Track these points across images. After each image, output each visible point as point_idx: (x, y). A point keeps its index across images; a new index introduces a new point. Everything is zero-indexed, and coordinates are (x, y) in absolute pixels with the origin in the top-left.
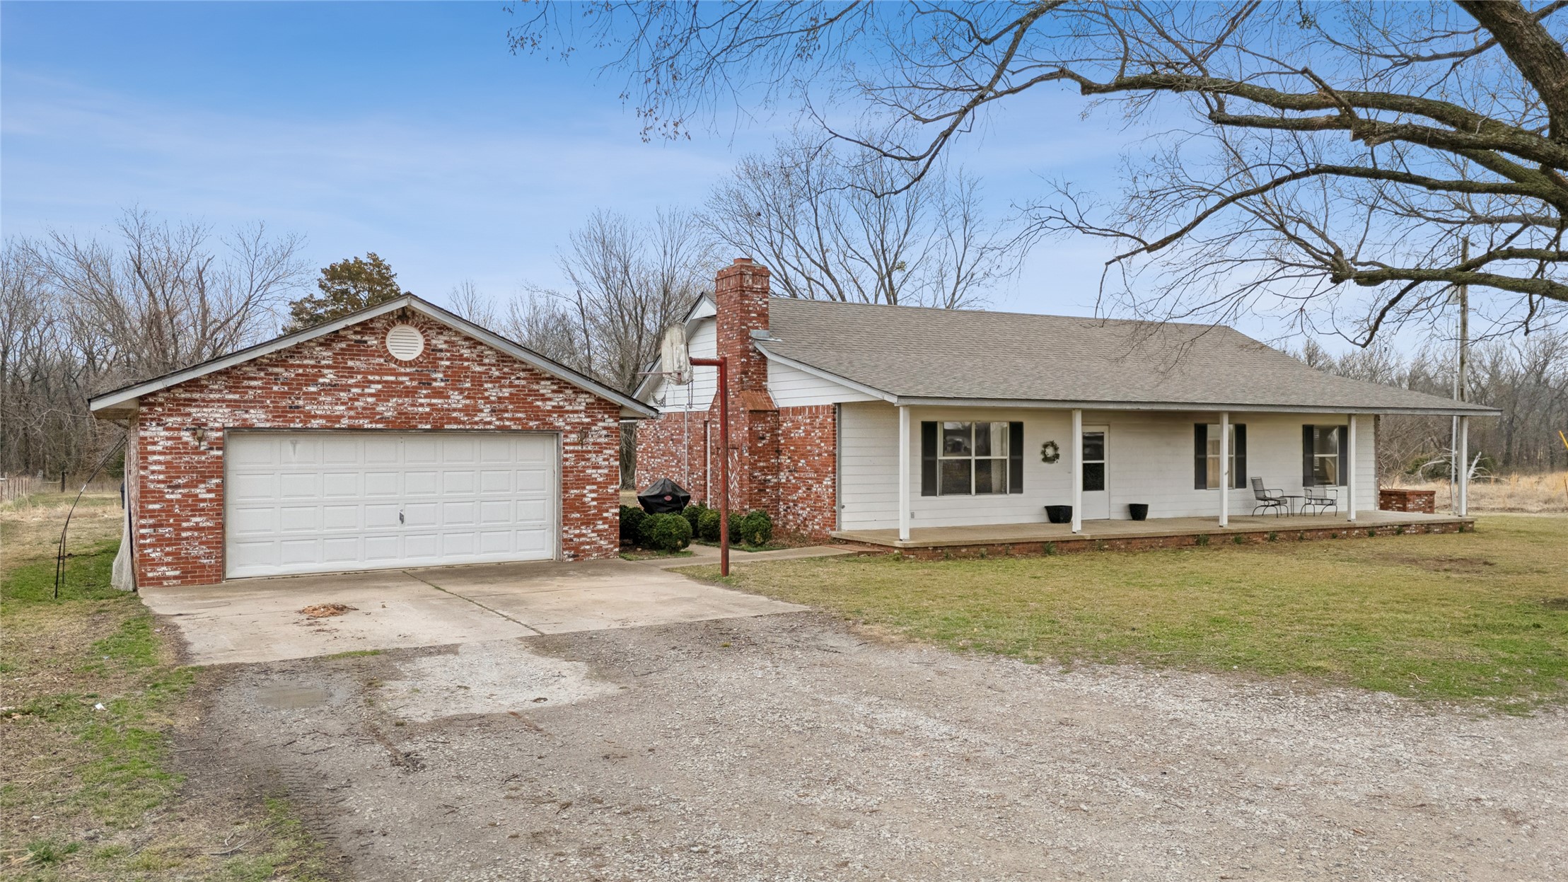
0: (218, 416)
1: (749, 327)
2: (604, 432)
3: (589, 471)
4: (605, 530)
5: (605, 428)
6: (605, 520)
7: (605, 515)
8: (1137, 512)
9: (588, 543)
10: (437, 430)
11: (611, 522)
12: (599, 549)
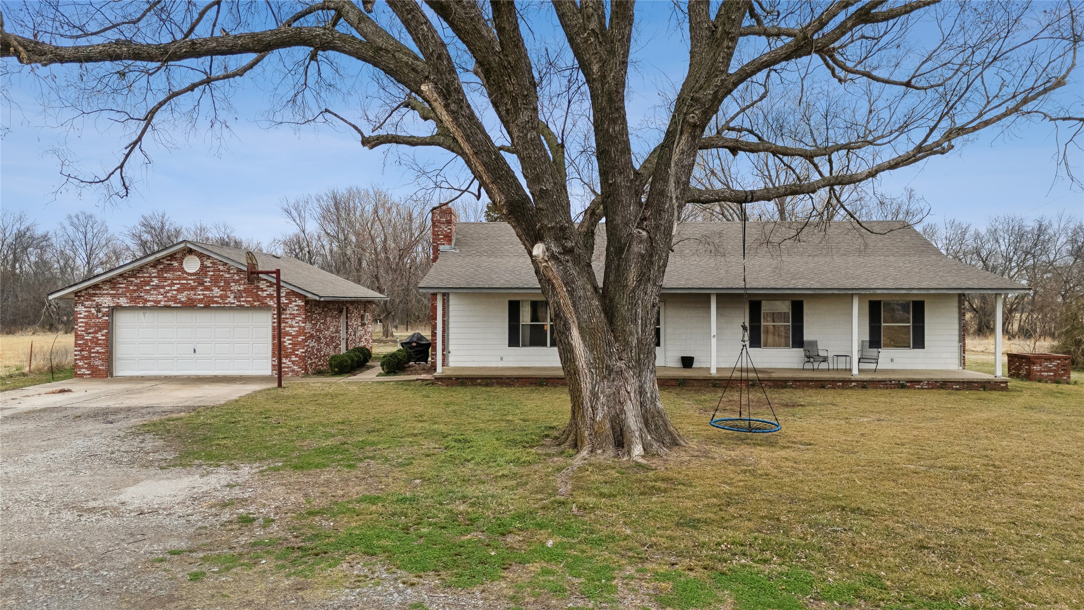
0: (106, 301)
1: (438, 244)
2: (296, 308)
3: (287, 329)
4: (296, 361)
5: (296, 306)
6: (297, 355)
7: (296, 352)
8: (687, 362)
9: (286, 368)
10: (207, 307)
11: (300, 356)
12: (293, 371)
